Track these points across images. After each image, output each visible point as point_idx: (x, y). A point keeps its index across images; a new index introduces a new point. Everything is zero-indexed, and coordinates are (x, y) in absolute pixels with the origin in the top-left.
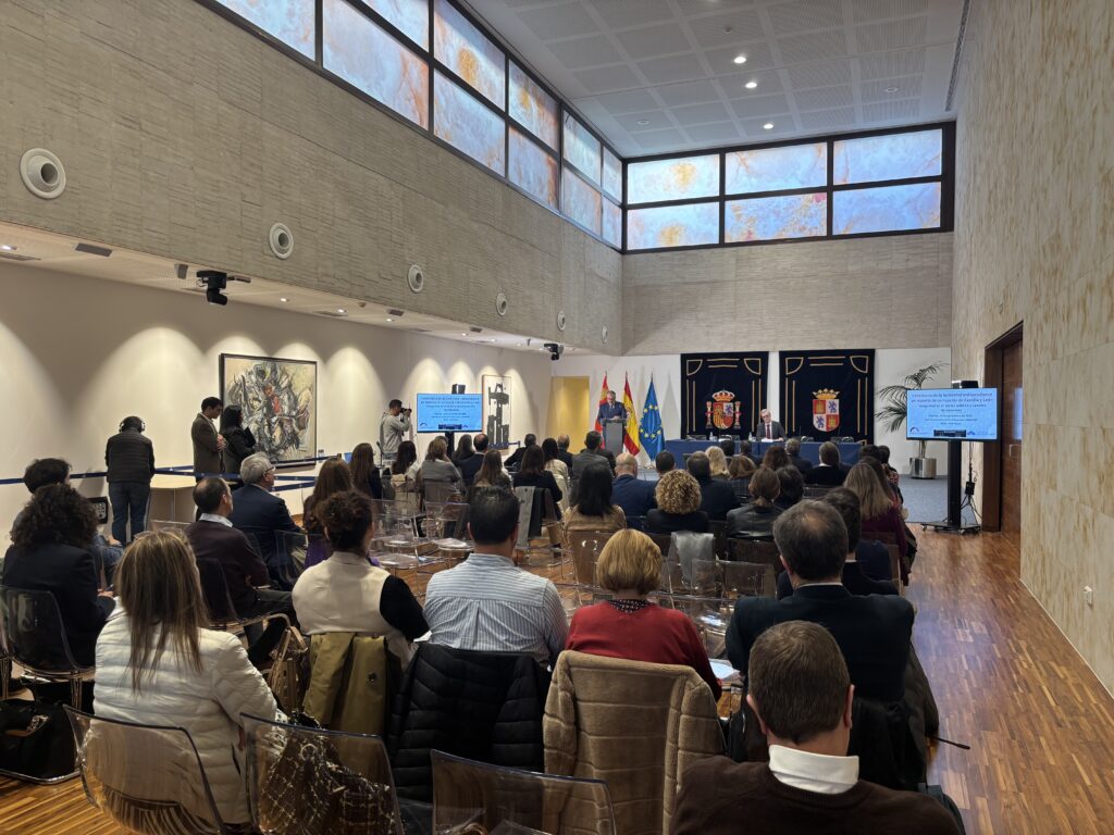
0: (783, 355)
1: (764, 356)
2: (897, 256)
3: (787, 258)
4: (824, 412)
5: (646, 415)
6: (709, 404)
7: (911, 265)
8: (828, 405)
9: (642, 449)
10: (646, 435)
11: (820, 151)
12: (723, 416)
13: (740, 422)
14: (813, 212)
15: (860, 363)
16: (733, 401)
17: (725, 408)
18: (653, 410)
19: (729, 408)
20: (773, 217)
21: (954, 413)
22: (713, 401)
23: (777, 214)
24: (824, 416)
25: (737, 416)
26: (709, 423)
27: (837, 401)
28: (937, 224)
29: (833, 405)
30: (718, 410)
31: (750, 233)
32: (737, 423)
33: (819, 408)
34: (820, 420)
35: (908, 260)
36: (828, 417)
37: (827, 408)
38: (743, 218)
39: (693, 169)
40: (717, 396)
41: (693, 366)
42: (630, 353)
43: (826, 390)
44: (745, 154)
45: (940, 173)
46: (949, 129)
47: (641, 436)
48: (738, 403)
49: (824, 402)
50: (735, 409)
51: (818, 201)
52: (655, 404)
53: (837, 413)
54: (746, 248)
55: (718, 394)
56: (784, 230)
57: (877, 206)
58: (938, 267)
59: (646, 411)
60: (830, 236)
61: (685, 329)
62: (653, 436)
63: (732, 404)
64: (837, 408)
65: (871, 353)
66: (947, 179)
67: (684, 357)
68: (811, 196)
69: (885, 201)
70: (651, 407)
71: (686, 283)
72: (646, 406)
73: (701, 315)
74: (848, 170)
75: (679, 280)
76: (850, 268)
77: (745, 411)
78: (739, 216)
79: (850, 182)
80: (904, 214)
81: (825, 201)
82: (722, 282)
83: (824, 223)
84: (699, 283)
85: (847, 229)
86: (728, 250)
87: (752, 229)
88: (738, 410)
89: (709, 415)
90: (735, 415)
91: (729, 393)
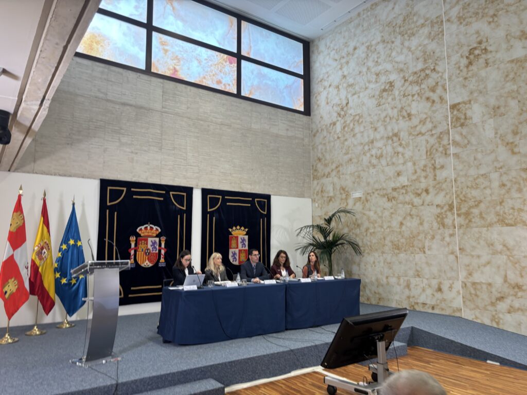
0: (205, 192)
1: (189, 191)
2: (281, 125)
4: (237, 248)
6: (133, 239)
8: (240, 240)
11: (231, 23)
12: (147, 253)
13: (165, 258)
14: (226, 70)
15: (262, 205)
16: (158, 236)
17: (150, 243)
18: (75, 245)
19: (154, 243)
20: (195, 63)
22: (138, 235)
23: (200, 62)
24: (237, 251)
25: (163, 252)
26: (132, 261)
27: (246, 237)
28: (302, 109)
29: (243, 240)
30: (141, 246)
31: (175, 71)
32: (162, 260)
33: (233, 243)
34: (234, 254)
35: (287, 130)
36: (240, 251)
37: (239, 242)
38: (169, 54)
40: (142, 230)
41: (115, 195)
43: (238, 227)
45: (302, 73)
46: (307, 46)
47: (57, 281)
48: (163, 239)
49: (237, 238)
50: (160, 245)
51: (231, 63)
53: (247, 248)
54: (172, 84)
55: (143, 227)
56: (204, 78)
57: (270, 83)
58: (303, 139)
59: (65, 247)
60: (238, 95)
62: (74, 281)
63: (157, 240)
64: (247, 243)
65: (268, 197)
66: (307, 77)
67: (104, 184)
68: (226, 56)
69: (273, 81)
70: (72, 242)
72: (65, 240)
74: (251, 47)
76: (254, 126)
77: (170, 246)
78: (166, 51)
79: (252, 57)
80: (285, 94)
81: (236, 65)
82: (149, 109)
83: (235, 82)
84: (124, 104)
85: (250, 93)
86: (154, 79)
87: (177, 68)
88: (163, 246)
89: (132, 252)
90: (160, 251)
91: (155, 228)
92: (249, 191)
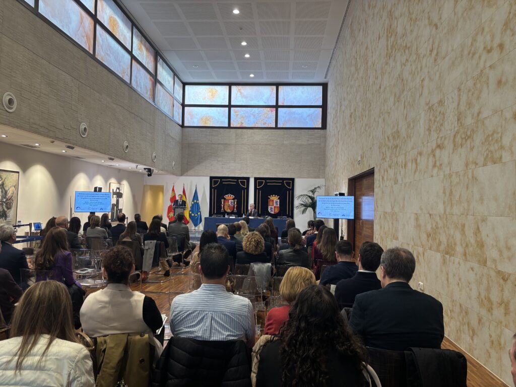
0: (256, 179)
1: (248, 179)
2: (304, 139)
3: (258, 136)
5: (193, 205)
6: (223, 200)
7: (310, 142)
8: (275, 202)
9: (191, 221)
10: (193, 215)
11: (273, 89)
12: (229, 206)
13: (237, 208)
14: (269, 116)
15: (288, 184)
16: (233, 199)
17: (230, 202)
18: (196, 203)
19: (232, 202)
20: (252, 117)
21: (337, 207)
22: (225, 199)
23: (254, 116)
24: (273, 207)
25: (235, 206)
26: (222, 209)
27: (278, 200)
28: (320, 126)
29: (277, 202)
30: (226, 203)
31: (242, 123)
32: (235, 209)
33: (271, 203)
34: (271, 208)
35: (308, 140)
36: (275, 207)
37: (274, 203)
38: (239, 116)
39: (216, 91)
40: (226, 196)
41: (216, 182)
42: (185, 174)
43: (274, 195)
44: (240, 87)
45: (321, 104)
46: (325, 86)
47: (190, 215)
48: (236, 200)
49: (273, 201)
50: (234, 203)
51: (272, 111)
52: (197, 200)
53: (279, 206)
54: (240, 130)
55: (227, 196)
56: (257, 123)
57: (297, 116)
58: (320, 144)
59: (193, 203)
60: (276, 128)
61: (212, 165)
62: (196, 215)
63: (233, 201)
64: (279, 203)
65: (293, 180)
66: (324, 107)
67: (211, 178)
68: (269, 109)
69: (299, 114)
70: (195, 201)
71: (212, 144)
72: (193, 201)
73: (220, 159)
74: (284, 99)
75: (209, 142)
76: (285, 142)
77: (239, 204)
78: (237, 115)
79: (285, 104)
80: (307, 120)
81: (275, 112)
82: (229, 144)
83: (274, 121)
84: (219, 144)
85: (284, 125)
86: (232, 130)
87: (243, 122)
88: (235, 203)
89: (222, 206)
90: (234, 206)
91: (232, 196)
92: (281, 177)
